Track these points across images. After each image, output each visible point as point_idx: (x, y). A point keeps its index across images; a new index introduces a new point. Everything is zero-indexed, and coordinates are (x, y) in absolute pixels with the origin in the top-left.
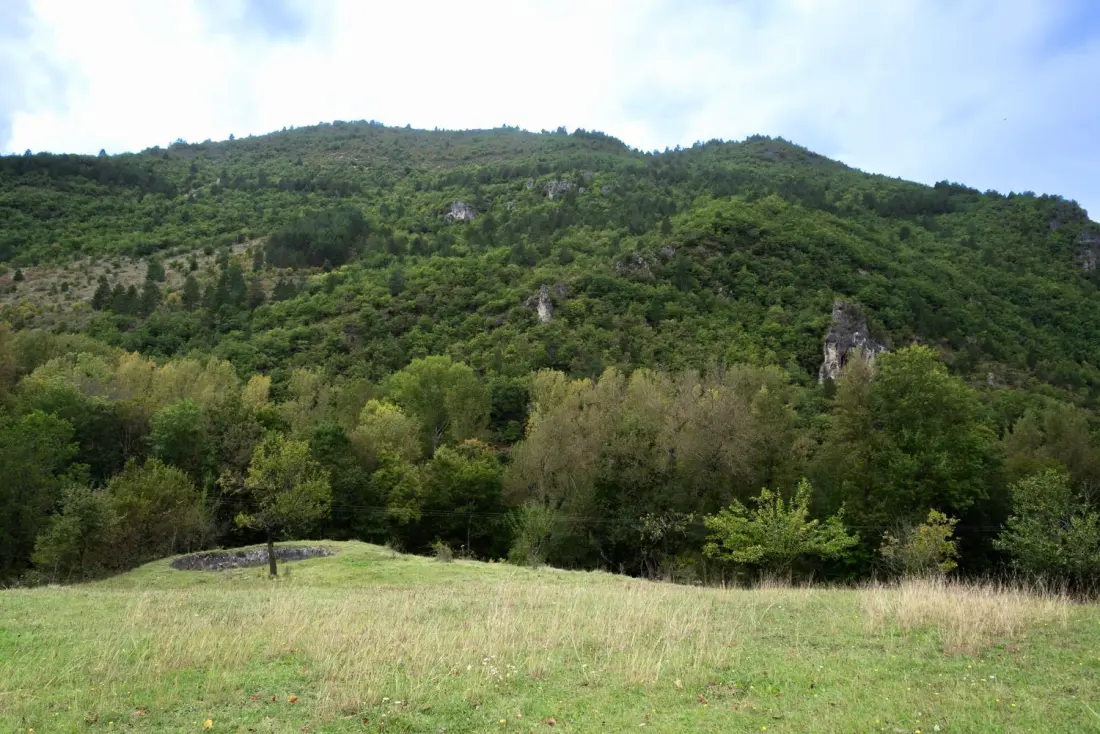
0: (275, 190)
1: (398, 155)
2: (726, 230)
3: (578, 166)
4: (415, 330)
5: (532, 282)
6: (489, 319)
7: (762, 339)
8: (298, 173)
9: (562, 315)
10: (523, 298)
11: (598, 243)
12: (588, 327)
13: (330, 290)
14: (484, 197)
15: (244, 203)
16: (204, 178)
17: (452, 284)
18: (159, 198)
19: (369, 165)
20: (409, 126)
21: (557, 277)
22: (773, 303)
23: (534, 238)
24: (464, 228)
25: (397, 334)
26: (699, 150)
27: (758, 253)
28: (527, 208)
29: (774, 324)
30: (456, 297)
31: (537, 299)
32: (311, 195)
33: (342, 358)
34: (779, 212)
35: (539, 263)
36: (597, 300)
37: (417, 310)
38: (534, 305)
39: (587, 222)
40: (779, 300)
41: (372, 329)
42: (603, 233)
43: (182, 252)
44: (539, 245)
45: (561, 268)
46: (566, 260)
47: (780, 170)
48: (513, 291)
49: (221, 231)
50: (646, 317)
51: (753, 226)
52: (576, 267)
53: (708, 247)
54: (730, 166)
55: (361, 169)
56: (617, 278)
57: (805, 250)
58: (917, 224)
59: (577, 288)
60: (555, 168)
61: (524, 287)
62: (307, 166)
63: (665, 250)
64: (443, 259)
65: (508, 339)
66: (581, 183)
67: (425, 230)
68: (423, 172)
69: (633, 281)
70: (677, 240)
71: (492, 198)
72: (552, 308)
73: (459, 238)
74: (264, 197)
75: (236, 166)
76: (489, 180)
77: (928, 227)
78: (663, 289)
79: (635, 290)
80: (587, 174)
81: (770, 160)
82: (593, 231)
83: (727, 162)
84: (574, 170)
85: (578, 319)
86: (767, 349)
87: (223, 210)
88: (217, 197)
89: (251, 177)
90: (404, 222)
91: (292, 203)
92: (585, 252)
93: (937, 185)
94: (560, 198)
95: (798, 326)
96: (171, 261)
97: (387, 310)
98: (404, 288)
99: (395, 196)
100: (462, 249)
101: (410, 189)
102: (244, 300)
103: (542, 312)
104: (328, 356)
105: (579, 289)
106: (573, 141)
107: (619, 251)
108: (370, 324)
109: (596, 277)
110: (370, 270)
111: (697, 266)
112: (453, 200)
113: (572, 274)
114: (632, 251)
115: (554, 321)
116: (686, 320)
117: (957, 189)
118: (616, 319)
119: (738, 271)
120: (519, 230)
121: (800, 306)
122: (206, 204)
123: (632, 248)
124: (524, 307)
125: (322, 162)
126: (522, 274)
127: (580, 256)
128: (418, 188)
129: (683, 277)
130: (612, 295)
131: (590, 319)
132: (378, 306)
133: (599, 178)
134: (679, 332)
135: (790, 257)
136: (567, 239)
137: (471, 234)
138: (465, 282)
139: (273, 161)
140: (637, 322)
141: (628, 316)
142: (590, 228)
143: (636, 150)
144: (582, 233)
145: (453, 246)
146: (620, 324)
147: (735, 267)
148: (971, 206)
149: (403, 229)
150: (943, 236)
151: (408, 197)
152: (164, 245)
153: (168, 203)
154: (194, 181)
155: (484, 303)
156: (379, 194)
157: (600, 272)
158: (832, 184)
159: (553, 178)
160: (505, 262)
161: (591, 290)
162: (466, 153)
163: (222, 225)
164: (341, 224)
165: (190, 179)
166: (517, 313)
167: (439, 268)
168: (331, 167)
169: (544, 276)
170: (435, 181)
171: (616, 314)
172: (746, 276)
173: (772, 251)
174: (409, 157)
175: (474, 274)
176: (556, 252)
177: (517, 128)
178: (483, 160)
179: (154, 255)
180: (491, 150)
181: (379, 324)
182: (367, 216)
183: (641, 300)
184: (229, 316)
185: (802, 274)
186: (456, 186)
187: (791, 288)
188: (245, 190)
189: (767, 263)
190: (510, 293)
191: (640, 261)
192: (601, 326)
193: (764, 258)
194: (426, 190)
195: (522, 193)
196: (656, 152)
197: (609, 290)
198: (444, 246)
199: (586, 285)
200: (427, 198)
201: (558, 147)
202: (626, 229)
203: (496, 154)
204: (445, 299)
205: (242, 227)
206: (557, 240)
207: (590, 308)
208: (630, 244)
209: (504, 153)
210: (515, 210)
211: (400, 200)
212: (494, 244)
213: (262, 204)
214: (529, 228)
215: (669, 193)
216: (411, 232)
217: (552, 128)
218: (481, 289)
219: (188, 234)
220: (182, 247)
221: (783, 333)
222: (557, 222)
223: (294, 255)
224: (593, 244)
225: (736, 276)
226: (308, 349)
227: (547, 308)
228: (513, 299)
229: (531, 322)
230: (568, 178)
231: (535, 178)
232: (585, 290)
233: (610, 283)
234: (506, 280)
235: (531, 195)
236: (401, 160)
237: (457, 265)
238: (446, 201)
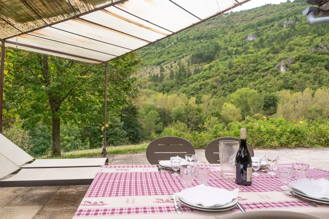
0: (192, 40)
1: (229, 22)
3: (295, 14)
4: (237, 80)
5: (278, 59)
6: (263, 74)
8: (198, 34)
9: (290, 70)
10: (275, 65)
11: (305, 41)
12: (300, 73)
13: (210, 70)
14: (259, 31)
15: (183, 46)
16: (172, 40)
17: (249, 63)
18: (161, 48)
19: (219, 27)
20: (232, 11)
21: (287, 56)
23: (278, 43)
24: (252, 43)
25: (231, 81)
28: (275, 33)
30: (250, 68)
31: (280, 65)
32: (202, 40)
33: (215, 90)
35: (280, 52)
36: (304, 63)
37: (238, 73)
38: (279, 67)
39: (299, 35)
41: (224, 80)
42: (307, 37)
43: (168, 63)
44: (280, 46)
45: (289, 53)
46: (291, 50)
48: (271, 63)
49: (178, 55)
50: (325, 67)
52: (295, 52)
55: (217, 29)
56: (312, 54)
60: (286, 16)
61: (275, 61)
62: (200, 31)
64: (245, 55)
65: (269, 80)
66: (297, 20)
67: (239, 46)
68: (237, 26)
69: (319, 54)
71: (262, 31)
72: (286, 68)
73: (251, 47)
74: (189, 43)
75: (180, 35)
76: (261, 25)
79: (320, 58)
80: (299, 17)
82: (302, 37)
84: (294, 16)
85: (296, 71)
87: (178, 49)
88: (176, 45)
89: (185, 38)
90: (232, 44)
91: (197, 44)
92: (299, 46)
94: (288, 27)
96: (166, 66)
97: (228, 74)
98: (233, 67)
99: (228, 36)
100: (252, 50)
101: (233, 33)
102: (186, 75)
103: (282, 70)
104: (210, 90)
105: (297, 60)
106: (293, 4)
107: (313, 44)
108: (223, 79)
109: (303, 55)
110: (222, 62)
112: (248, 34)
113: (294, 55)
114: (319, 43)
115: (287, 72)
118: (312, 69)
120: (273, 41)
122: (173, 48)
123: (319, 42)
124: (275, 69)
125: (205, 29)
126: (274, 57)
127: (297, 47)
128: (236, 32)
130: (310, 60)
131: (301, 70)
132: (225, 73)
133: (304, 17)
136: (291, 42)
137: (255, 45)
138: (254, 62)
139: (190, 32)
140: (321, 70)
141: (317, 67)
142: (301, 36)
144: (298, 38)
145: (249, 50)
146: (314, 71)
149: (232, 46)
151: (233, 36)
152: (163, 62)
153: (163, 49)
154: (170, 42)
155: (261, 68)
156: (223, 36)
157: (305, 53)
159: (285, 20)
160: (268, 53)
161: (301, 60)
162: (251, 17)
163: (178, 54)
164: (212, 48)
165: (168, 41)
166: (273, 71)
167: (244, 58)
168: (208, 30)
169: (282, 57)
170: (242, 28)
171: (312, 67)
174: (232, 22)
175: (257, 59)
176: (287, 47)
178: (258, 18)
179: (161, 64)
180: (262, 14)
181: (225, 79)
182: (220, 44)
183: (323, 61)
184: (182, 80)
186: (249, 29)
188: (183, 42)
190: (270, 64)
191: (322, 46)
192: (306, 72)
194: (239, 32)
195: (273, 27)
198: (246, 50)
199: (299, 58)
200: (239, 35)
201: (288, 7)
202: (317, 34)
203: (264, 15)
204: (247, 68)
205: (183, 53)
206: (287, 43)
207: (301, 66)
208: (317, 41)
209: (266, 14)
210: (271, 34)
211: (230, 37)
212: (263, 47)
213: (188, 46)
214: (277, 40)
216: (234, 47)
218: (259, 64)
219: (169, 57)
220: (168, 61)
222: (288, 36)
223: (199, 60)
224: (302, 42)
226: (204, 88)
227: (284, 68)
228: (271, 66)
229: (278, 73)
230: (291, 19)
231: (278, 21)
232: (299, 60)
233: (309, 56)
234: (268, 60)
235: (277, 28)
236: (230, 24)
237: (251, 56)
238: (246, 35)
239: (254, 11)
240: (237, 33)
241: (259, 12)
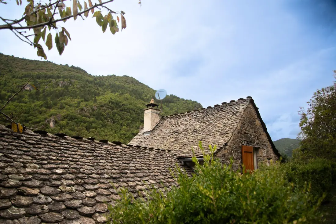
1: (7, 65)
2: (112, 103)
3: (70, 78)
5: (49, 114)
7: (120, 136)
9: (58, 126)
10: (45, 119)
11: (74, 103)
14: (37, 83)
17: (21, 113)
20: (13, 56)
21: (58, 113)
22: (124, 125)
23: (52, 99)
24: (28, 93)
26: (109, 77)
27: (121, 110)
28: (51, 89)
29: (124, 132)
30: (21, 117)
31: (51, 120)
34: (128, 99)
35: (53, 108)
36: (71, 122)
38: (49, 122)
39: (71, 96)
40: (126, 124)
42: (76, 100)
44: (53, 102)
45: (60, 110)
46: (62, 108)
47: (131, 86)
48: (42, 117)
50: (86, 128)
51: (120, 102)
52: (65, 110)
53: (108, 108)
54: (117, 83)
56: (78, 115)
57: (134, 111)
58: (165, 105)
59: (64, 117)
60: (63, 77)
61: (46, 116)
63: (94, 107)
64: (18, 104)
66: (71, 83)
67: (14, 92)
68: (16, 72)
69: (83, 116)
70: (97, 105)
71: (40, 84)
72: (55, 123)
73: (26, 96)
76: (40, 78)
77: (167, 106)
78: (92, 119)
79: (83, 119)
80: (73, 80)
81: (129, 83)
83: (117, 82)
84: (69, 79)
85: (63, 127)
86: (121, 139)
90: (6, 88)
92: (69, 105)
93: (171, 95)
94: (63, 87)
95: (130, 133)
99: (4, 79)
100: (27, 100)
101: (10, 77)
105: (65, 117)
106: (70, 69)
107: (80, 107)
109: (71, 114)
111: (103, 113)
112: (26, 83)
113: (63, 113)
114: (83, 107)
115: (55, 128)
116: (98, 129)
117: (175, 97)
118: (76, 128)
119: (115, 115)
120: (48, 96)
121: (131, 127)
123: (84, 106)
124: (45, 123)
126: (47, 111)
127: (67, 106)
128: (13, 77)
129: (99, 116)
130: (76, 120)
131: (67, 128)
133: (77, 82)
134: (95, 133)
135: (130, 112)
136: (63, 101)
137: (31, 96)
138: (26, 112)
140: (83, 129)
141: (80, 127)
142: (72, 98)
143: (90, 74)
144: (69, 99)
145: (23, 99)
146: (77, 130)
147: (114, 114)
148: (178, 102)
149: (6, 91)
150: (171, 109)
151: (9, 80)
155: (31, 120)
157: (73, 113)
158: (145, 92)
159: (61, 80)
160: (41, 106)
161: (69, 118)
162: (32, 68)
166: (43, 124)
167: (16, 107)
169: (54, 112)
170: (20, 75)
171: (76, 126)
172: (117, 117)
173: (125, 110)
174: (11, 66)
175: (29, 110)
176: (59, 105)
177: (52, 62)
178: (38, 71)
183: (85, 122)
185: (133, 117)
186: (27, 78)
187: (129, 121)
189: (123, 114)
190: (41, 117)
191: (86, 110)
192: (71, 130)
193: (123, 112)
194: (16, 78)
195: (50, 84)
196: (96, 76)
197: (75, 119)
198: (20, 99)
199: (67, 116)
200: (16, 81)
201: (65, 70)
202: (83, 99)
203: (44, 69)
206: (60, 101)
207: (68, 124)
208: (83, 105)
209: (46, 69)
210: (48, 89)
211: (5, 81)
212: (38, 99)
214: (51, 96)
215: (98, 89)
216: (8, 92)
217: (64, 64)
218: (31, 115)
221: (126, 134)
222: (61, 95)
224: (72, 103)
225: (114, 117)
227: (53, 123)
228: (42, 119)
229: (47, 128)
230: (66, 81)
231: (56, 79)
232: (67, 118)
233: (75, 116)
234: (40, 113)
235: (54, 85)
236: (8, 67)
237: (23, 106)
238: (23, 83)
239: (35, 63)
240: (15, 78)
241: (40, 65)
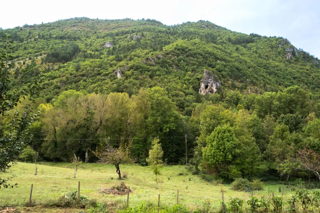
0: (54, 39)
1: (93, 28)
2: (178, 50)
3: (144, 31)
4: (81, 82)
5: (118, 66)
6: (103, 77)
7: (184, 82)
8: (62, 34)
9: (124, 76)
10: (114, 71)
11: (143, 54)
12: (131, 79)
13: (59, 70)
14: (116, 40)
15: (44, 43)
16: (33, 36)
17: (95, 67)
18: (18, 42)
19: (84, 31)
20: (98, 19)
21: (125, 65)
22: (189, 71)
23: (124, 53)
25: (75, 82)
27: (187, 56)
28: (126, 43)
29: (188, 77)
30: (95, 71)
31: (118, 71)
32: (65, 41)
33: (58, 90)
34: (196, 44)
35: (123, 60)
36: (136, 71)
37: (83, 75)
38: (116, 73)
40: (191, 70)
41: (69, 81)
42: (145, 51)
43: (22, 59)
44: (124, 55)
45: (129, 62)
46: (131, 59)
48: (111, 69)
49: (36, 52)
50: (149, 76)
51: (187, 48)
52: (133, 61)
53: (173, 54)
55: (81, 32)
56: (143, 64)
57: (202, 55)
58: (242, 46)
60: (137, 31)
61: (115, 68)
62: (65, 32)
63: (159, 56)
64: (94, 60)
65: (107, 83)
66: (143, 35)
68: (100, 33)
69: (148, 65)
70: (164, 53)
71: (118, 41)
72: (122, 74)
73: (105, 53)
74: (50, 41)
75: (43, 32)
76: (118, 35)
77: (245, 47)
78: (156, 68)
79: (148, 68)
80: (145, 33)
82: (142, 50)
84: (142, 32)
85: (129, 77)
87: (37, 45)
88: (36, 42)
89: (47, 35)
90: (91, 48)
91: (58, 43)
92: (138, 57)
93: (251, 34)
94: (136, 40)
95: (194, 78)
96: (18, 62)
97: (74, 76)
98: (80, 69)
99: (90, 40)
101: (95, 38)
102: (33, 73)
103: (119, 75)
104: (53, 90)
105: (131, 68)
107: (146, 56)
108: (68, 80)
109: (137, 64)
111: (168, 60)
112: (106, 41)
113: (130, 64)
114: (149, 56)
115: (121, 78)
116: (162, 77)
117: (256, 36)
118: (140, 77)
119: (181, 61)
121: (197, 72)
122: (32, 44)
124: (113, 74)
125: (70, 30)
126: (117, 64)
127: (136, 58)
128: (98, 38)
129: (163, 64)
130: (140, 70)
131: (132, 77)
132: (71, 74)
133: (149, 34)
134: (159, 80)
135: (197, 57)
136: (133, 53)
137: (108, 52)
138: (99, 66)
139: (55, 30)
140: (146, 78)
141: (144, 76)
142: (142, 49)
144: (139, 51)
145: (101, 56)
147: (179, 61)
148: (258, 41)
149: (91, 50)
151: (94, 41)
152: (17, 57)
153: (20, 44)
154: (30, 37)
155: (103, 73)
156: (86, 40)
157: (139, 63)
159: (135, 34)
160: (112, 60)
161: (134, 68)
162: (113, 27)
163: (36, 50)
164: (70, 49)
165: (29, 36)
166: (111, 76)
167: (92, 63)
168: (72, 32)
169: (122, 64)
170: (103, 35)
171: (141, 75)
172: (182, 63)
173: (191, 55)
174: (96, 28)
175: (102, 64)
178: (118, 29)
179: (14, 60)
180: (121, 26)
181: (70, 80)
182: (80, 47)
183: (149, 71)
184: (28, 78)
185: (199, 62)
186: (108, 37)
187: (195, 66)
188: (44, 39)
189: (189, 59)
191: (151, 59)
192: (135, 79)
193: (189, 58)
194: (100, 38)
195: (126, 39)
197: (140, 68)
199: (133, 67)
200: (99, 41)
201: (141, 24)
202: (152, 49)
203: (123, 27)
204: (92, 72)
205: (42, 51)
206: (130, 53)
207: (133, 74)
209: (125, 26)
210: (123, 44)
211: (91, 42)
212: (112, 54)
213: (49, 44)
215: (169, 38)
217: (141, 19)
218: (103, 69)
219: (25, 53)
220: (23, 57)
221: (190, 80)
222: (133, 47)
223: (54, 59)
224: (141, 54)
225: (179, 63)
226: (47, 88)
227: (120, 74)
228: (111, 72)
229: (115, 78)
230: (139, 34)
231: (130, 34)
232: (133, 69)
233: (140, 66)
234: (111, 66)
235: (129, 39)
236: (94, 29)
237: (98, 61)
238: (104, 41)
239: (116, 22)
240: (99, 39)
241: (119, 24)
